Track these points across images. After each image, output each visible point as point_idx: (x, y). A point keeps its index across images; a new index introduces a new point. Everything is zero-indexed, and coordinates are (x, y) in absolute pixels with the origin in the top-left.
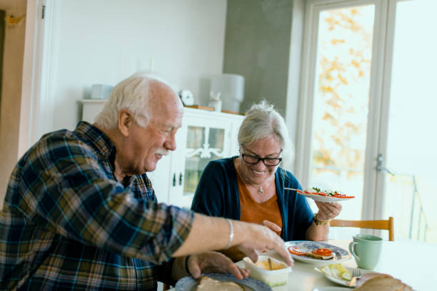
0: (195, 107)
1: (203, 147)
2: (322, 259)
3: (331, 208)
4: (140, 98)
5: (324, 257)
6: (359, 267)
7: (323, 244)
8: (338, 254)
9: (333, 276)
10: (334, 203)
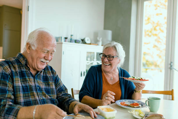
0: (90, 44)
1: (94, 60)
2: (134, 107)
3: (140, 85)
4: (34, 38)
5: (135, 107)
6: (150, 111)
7: (136, 101)
8: (142, 105)
9: (136, 115)
10: (141, 83)
